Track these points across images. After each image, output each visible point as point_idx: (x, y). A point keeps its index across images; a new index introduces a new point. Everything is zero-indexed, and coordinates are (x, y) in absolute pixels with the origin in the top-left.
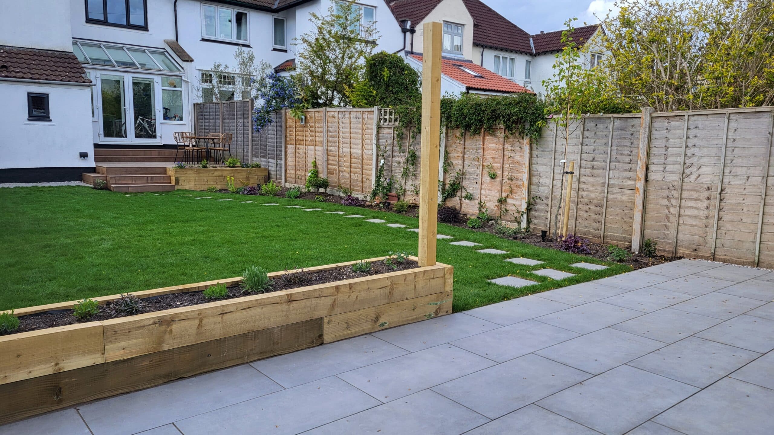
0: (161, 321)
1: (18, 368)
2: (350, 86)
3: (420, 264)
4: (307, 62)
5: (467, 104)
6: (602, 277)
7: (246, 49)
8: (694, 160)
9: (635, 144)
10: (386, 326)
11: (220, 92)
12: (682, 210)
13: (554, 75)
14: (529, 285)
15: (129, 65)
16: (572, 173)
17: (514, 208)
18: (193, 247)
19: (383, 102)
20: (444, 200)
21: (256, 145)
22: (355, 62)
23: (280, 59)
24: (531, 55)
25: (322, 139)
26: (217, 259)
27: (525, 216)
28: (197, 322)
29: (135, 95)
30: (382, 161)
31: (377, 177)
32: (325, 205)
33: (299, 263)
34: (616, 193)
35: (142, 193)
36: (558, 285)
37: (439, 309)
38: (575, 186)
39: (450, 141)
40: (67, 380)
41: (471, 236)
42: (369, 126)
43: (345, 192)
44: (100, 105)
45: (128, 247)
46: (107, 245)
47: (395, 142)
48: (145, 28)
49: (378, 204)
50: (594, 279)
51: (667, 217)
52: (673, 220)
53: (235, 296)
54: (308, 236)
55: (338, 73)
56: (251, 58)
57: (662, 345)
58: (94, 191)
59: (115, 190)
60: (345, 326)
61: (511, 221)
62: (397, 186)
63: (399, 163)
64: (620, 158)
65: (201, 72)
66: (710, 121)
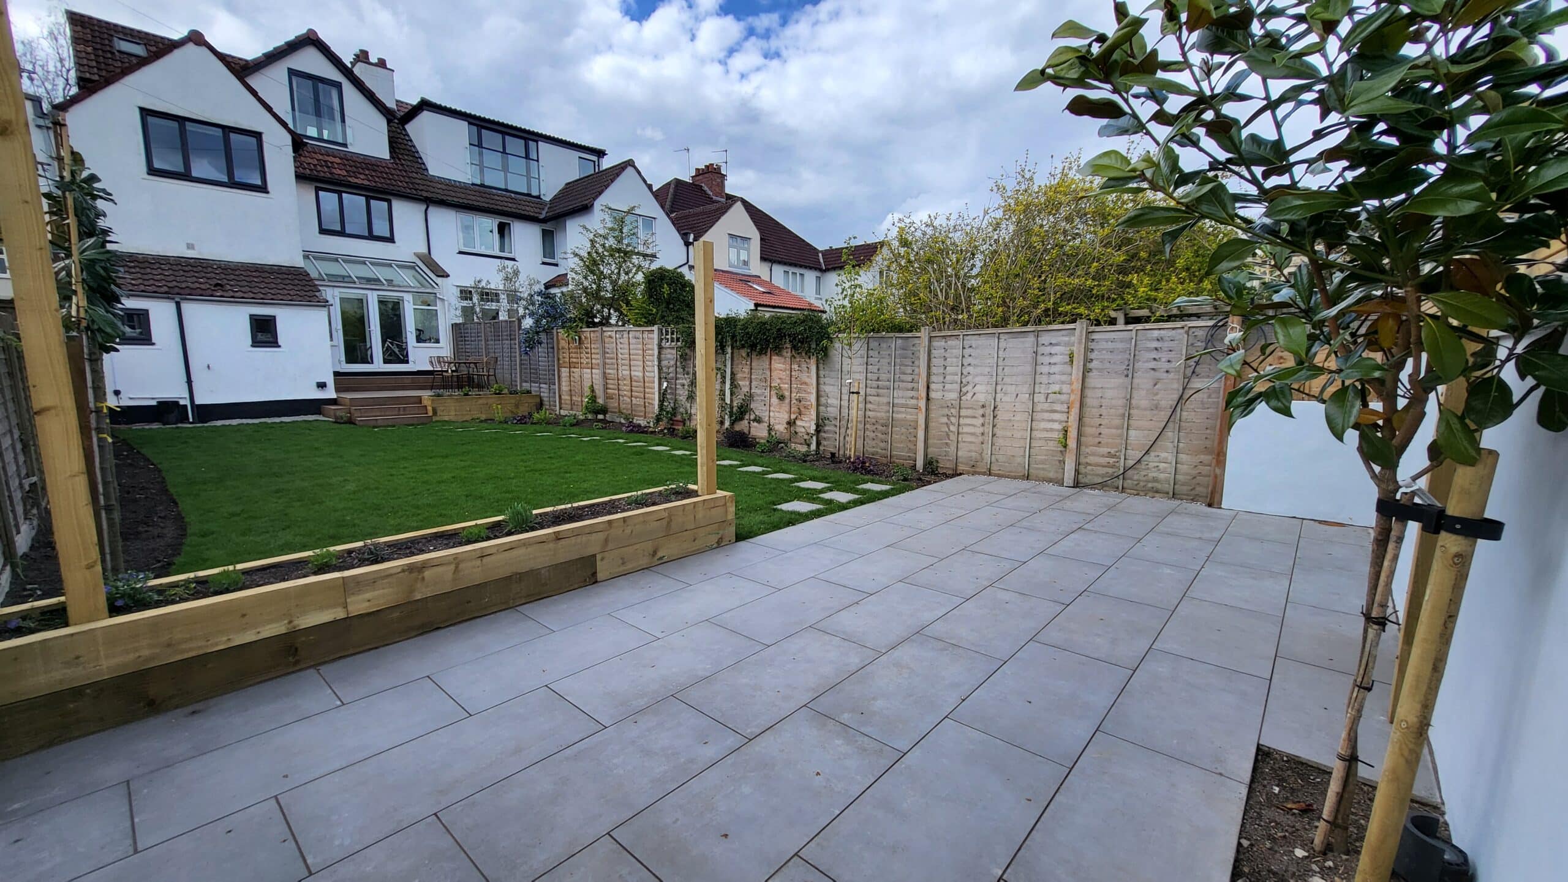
0: (411, 568)
1: (244, 629)
2: (628, 303)
3: (700, 493)
4: (580, 278)
5: (752, 322)
6: (886, 497)
7: (510, 263)
8: (970, 378)
9: (916, 363)
10: (665, 559)
11: (483, 310)
12: (960, 428)
13: (837, 294)
14: (814, 508)
15: (373, 282)
16: (858, 393)
17: (803, 430)
18: (454, 485)
19: (664, 321)
20: (732, 424)
21: (526, 369)
22: (633, 277)
23: (551, 273)
24: (821, 270)
25: (598, 361)
26: (481, 497)
27: (814, 438)
28: (453, 567)
29: (382, 315)
30: (665, 384)
31: (660, 401)
32: (604, 432)
33: (573, 498)
34: (901, 412)
35: (394, 426)
36: (843, 507)
37: (721, 538)
38: (861, 406)
39: (735, 362)
40: (303, 639)
41: (759, 461)
42: (650, 346)
43: (626, 418)
44: (340, 327)
45: (377, 488)
46: (351, 487)
47: (678, 363)
48: (391, 240)
49: (662, 430)
50: (879, 499)
51: (948, 435)
52: (953, 437)
53: (496, 537)
54: (583, 468)
55: (614, 290)
56: (516, 273)
57: (936, 560)
58: (337, 426)
59: (361, 423)
60: (621, 561)
61: (801, 444)
62: (682, 410)
63: (684, 385)
64: (903, 377)
65: (459, 289)
66: (982, 341)
